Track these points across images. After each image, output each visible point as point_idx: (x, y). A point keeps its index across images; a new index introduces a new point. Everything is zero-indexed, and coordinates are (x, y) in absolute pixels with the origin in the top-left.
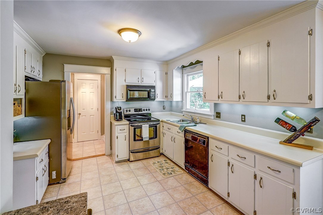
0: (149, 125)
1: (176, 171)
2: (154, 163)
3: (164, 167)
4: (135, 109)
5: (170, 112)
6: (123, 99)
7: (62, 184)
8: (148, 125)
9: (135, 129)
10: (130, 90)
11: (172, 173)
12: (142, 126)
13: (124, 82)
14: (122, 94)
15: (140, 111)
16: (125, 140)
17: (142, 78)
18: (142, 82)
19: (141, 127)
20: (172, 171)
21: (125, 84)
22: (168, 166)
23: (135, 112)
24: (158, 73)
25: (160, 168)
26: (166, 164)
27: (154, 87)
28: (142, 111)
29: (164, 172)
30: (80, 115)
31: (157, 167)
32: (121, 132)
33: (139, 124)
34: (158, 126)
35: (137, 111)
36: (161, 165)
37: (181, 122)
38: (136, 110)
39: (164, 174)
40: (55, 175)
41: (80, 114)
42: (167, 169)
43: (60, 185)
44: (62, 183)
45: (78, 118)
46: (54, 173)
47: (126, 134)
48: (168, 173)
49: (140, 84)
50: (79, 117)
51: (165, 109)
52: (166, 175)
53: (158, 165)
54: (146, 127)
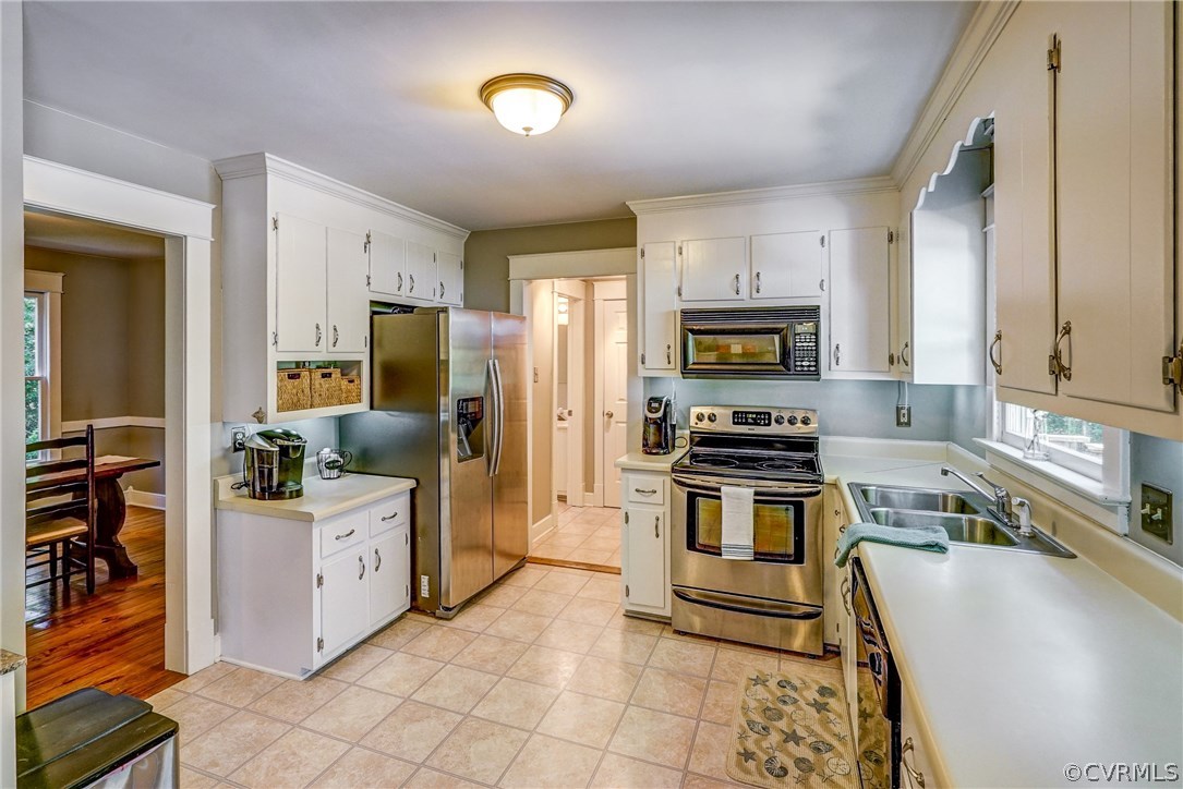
0: (756, 494)
1: (821, 775)
2: (760, 681)
3: (782, 724)
4: (735, 413)
5: (944, 444)
6: (672, 366)
7: (441, 622)
8: (752, 491)
9: (692, 498)
10: (694, 332)
11: (794, 772)
12: (719, 490)
13: (676, 296)
14: (669, 347)
15: (759, 424)
16: (657, 536)
17: (754, 274)
18: (754, 292)
19: (714, 495)
20: (799, 762)
21: (678, 306)
22: (807, 728)
23: (734, 423)
24: (841, 240)
25: (757, 718)
26: (813, 711)
27: (812, 313)
28: (769, 424)
29: (757, 742)
30: (612, 419)
31: (753, 704)
32: (639, 498)
33: (712, 481)
34: (808, 502)
35: (746, 423)
36: (780, 705)
37: (945, 510)
38: (739, 417)
39: (747, 755)
40: (427, 588)
41: (611, 416)
42: (792, 737)
43: (433, 620)
44: (441, 618)
45: (606, 427)
46: (425, 580)
47: (659, 511)
48: (771, 760)
49: (745, 301)
50: (609, 423)
51: (908, 424)
52: (751, 764)
53: (767, 695)
54: (738, 497)
